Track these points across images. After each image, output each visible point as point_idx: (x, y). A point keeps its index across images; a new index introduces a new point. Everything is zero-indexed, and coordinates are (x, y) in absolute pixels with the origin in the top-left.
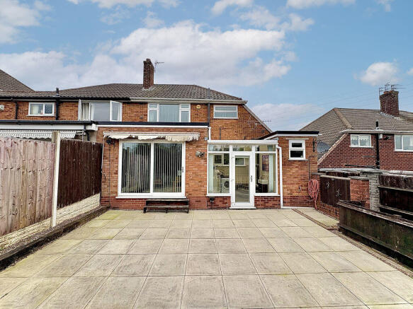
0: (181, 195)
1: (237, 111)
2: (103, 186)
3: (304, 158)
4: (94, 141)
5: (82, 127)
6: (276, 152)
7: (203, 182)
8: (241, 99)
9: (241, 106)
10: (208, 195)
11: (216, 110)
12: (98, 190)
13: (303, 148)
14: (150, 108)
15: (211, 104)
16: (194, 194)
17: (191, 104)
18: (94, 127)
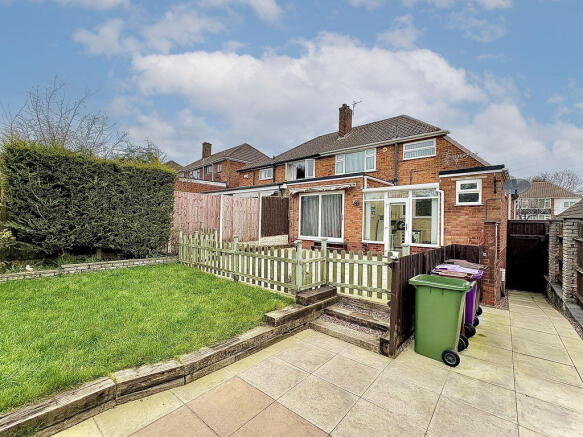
0: (340, 240)
1: (434, 146)
2: (291, 230)
3: (479, 203)
4: (285, 196)
5: (277, 187)
6: (438, 197)
7: (358, 229)
8: (438, 129)
9: (442, 137)
10: (363, 241)
11: (406, 149)
12: (287, 232)
13: (479, 190)
14: (337, 160)
15: (399, 144)
16: (351, 240)
17: (377, 148)
18: (285, 186)
